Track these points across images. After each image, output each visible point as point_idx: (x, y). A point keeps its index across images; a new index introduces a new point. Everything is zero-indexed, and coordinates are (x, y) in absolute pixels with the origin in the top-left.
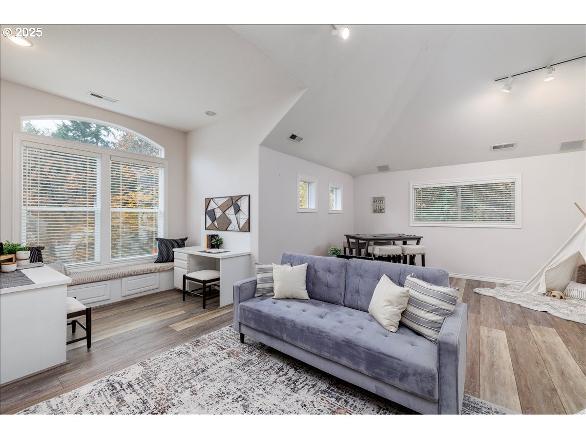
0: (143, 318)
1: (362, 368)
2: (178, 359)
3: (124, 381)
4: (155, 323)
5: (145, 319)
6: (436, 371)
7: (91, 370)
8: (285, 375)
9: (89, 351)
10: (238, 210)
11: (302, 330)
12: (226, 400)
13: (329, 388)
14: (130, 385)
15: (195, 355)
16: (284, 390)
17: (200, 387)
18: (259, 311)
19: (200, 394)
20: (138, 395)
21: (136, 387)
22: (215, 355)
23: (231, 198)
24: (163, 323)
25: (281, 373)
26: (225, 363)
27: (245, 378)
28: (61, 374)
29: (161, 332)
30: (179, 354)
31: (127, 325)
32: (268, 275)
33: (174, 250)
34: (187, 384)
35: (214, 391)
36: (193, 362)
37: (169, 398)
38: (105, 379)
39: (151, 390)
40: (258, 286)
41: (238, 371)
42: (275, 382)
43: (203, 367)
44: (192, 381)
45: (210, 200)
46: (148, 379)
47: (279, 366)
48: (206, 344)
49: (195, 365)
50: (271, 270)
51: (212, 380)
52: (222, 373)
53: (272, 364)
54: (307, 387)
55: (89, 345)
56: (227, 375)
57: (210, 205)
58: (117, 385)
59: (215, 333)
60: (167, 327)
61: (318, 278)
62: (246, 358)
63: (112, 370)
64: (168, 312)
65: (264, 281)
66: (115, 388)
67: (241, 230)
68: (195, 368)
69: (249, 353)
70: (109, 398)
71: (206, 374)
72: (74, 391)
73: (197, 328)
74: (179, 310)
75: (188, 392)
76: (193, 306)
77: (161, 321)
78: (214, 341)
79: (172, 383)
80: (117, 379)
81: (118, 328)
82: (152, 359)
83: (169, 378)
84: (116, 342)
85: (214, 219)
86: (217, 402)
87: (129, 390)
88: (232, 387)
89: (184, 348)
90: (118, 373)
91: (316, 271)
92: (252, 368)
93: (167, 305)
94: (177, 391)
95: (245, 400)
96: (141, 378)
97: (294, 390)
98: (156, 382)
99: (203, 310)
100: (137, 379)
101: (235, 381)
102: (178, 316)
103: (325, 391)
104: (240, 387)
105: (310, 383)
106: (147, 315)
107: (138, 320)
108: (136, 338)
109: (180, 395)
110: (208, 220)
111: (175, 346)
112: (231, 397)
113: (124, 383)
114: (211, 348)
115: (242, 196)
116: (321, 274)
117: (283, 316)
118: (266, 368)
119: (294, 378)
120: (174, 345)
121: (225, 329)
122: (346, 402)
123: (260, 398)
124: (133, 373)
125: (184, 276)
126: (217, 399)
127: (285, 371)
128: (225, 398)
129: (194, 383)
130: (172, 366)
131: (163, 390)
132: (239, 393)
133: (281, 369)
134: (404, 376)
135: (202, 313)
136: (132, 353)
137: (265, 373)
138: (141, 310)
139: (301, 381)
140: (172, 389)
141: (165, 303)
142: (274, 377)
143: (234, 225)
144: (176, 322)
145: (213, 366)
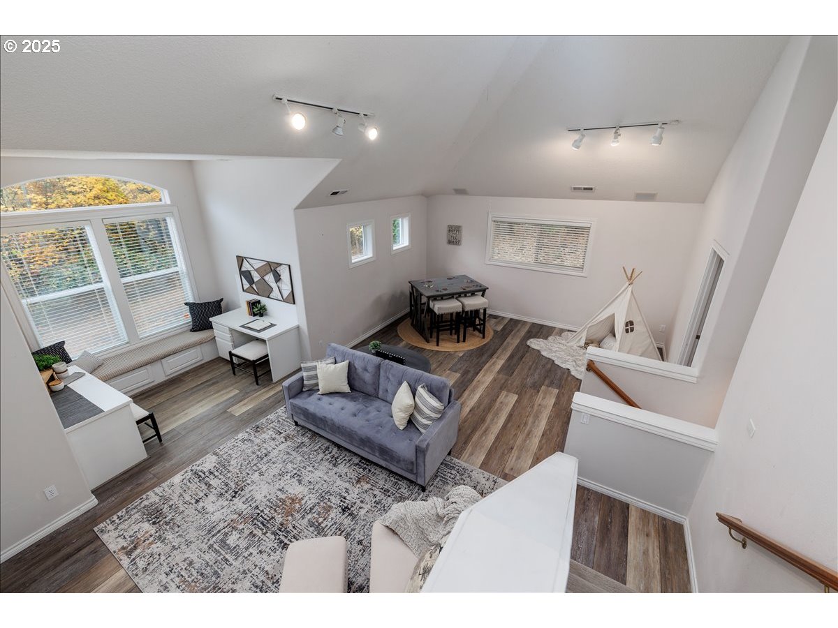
0: (198, 402)
1: (377, 454)
2: (244, 447)
3: (205, 470)
4: (212, 407)
5: (201, 404)
6: (414, 459)
7: (173, 462)
8: (330, 453)
9: (162, 445)
10: (278, 278)
11: (339, 428)
12: (286, 478)
13: (360, 461)
14: (211, 473)
15: (257, 441)
16: (328, 466)
17: (265, 469)
18: (306, 409)
19: (266, 475)
20: (220, 479)
21: (216, 473)
22: (274, 439)
23: (269, 263)
24: (220, 407)
25: (327, 452)
26: (282, 447)
27: (300, 458)
28: (149, 468)
29: (220, 419)
30: (243, 441)
31: (185, 412)
32: (312, 373)
33: (211, 319)
34: (255, 468)
35: (276, 471)
36: (256, 448)
37: (244, 479)
38: (189, 469)
39: (229, 475)
40: (305, 382)
41: (294, 453)
42: (322, 460)
43: (265, 451)
44: (258, 465)
45: (243, 260)
46: (223, 465)
47: (326, 446)
48: (265, 429)
49: (259, 450)
50: (315, 368)
51: (274, 463)
52: (281, 456)
53: (320, 445)
54: (345, 462)
55: (160, 440)
56: (285, 457)
57: (244, 265)
58: (200, 473)
59: (272, 416)
60: (225, 412)
61: (357, 375)
62: (299, 441)
63: (192, 460)
64: (222, 392)
65: (310, 378)
66: (200, 476)
67: (284, 301)
68: (259, 453)
69: (302, 435)
70: (199, 484)
71: (269, 458)
72: (169, 481)
73: (255, 411)
74: (232, 388)
75: (257, 473)
76: (246, 381)
77: (218, 405)
78: (271, 425)
79: (244, 468)
80: (198, 468)
81: (178, 416)
82: (221, 448)
83: (240, 464)
84: (183, 433)
85: (251, 281)
86: (280, 479)
87: (212, 477)
88: (290, 466)
89: (247, 434)
90: (197, 463)
91: (356, 369)
92: (305, 449)
93: (217, 382)
94: (248, 474)
95: (300, 476)
96: (217, 466)
97: (335, 465)
98: (231, 468)
99: (257, 387)
100: (215, 467)
101: (291, 462)
102: (233, 397)
103: (358, 464)
104: (295, 466)
105: (347, 459)
106: (201, 398)
107: (193, 405)
108: (198, 427)
109: (252, 477)
110: (245, 282)
111: (238, 433)
112: (289, 475)
113: (205, 471)
114: (270, 432)
115: (281, 264)
116: (360, 370)
117: (324, 415)
118: (316, 448)
119: (336, 456)
120: (236, 432)
121: (281, 411)
122: (370, 471)
123: (310, 473)
124: (209, 462)
125: (230, 353)
126: (279, 478)
127: (330, 450)
128: (285, 476)
129: (260, 467)
130: (240, 453)
131: (238, 474)
132: (295, 471)
133: (327, 448)
134: (399, 461)
135: (256, 391)
136: (202, 443)
137: (315, 453)
138: (193, 391)
139: (341, 457)
140: (244, 473)
141: (214, 380)
142: (321, 455)
143: (275, 293)
144: (233, 405)
145: (274, 451)
